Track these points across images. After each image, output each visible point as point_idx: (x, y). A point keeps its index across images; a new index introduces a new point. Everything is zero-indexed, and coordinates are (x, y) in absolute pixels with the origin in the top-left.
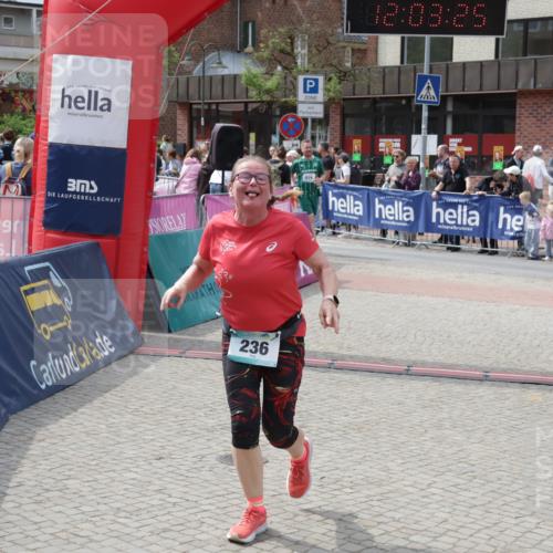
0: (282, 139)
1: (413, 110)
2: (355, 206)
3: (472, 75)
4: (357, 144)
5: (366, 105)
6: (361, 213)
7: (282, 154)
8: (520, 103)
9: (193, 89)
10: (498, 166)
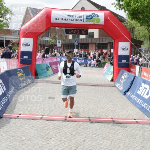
0: (55, 50)
1: (74, 45)
3: (82, 40)
5: (67, 45)
7: (55, 52)
8: (89, 44)
9: (41, 42)
10: (86, 54)
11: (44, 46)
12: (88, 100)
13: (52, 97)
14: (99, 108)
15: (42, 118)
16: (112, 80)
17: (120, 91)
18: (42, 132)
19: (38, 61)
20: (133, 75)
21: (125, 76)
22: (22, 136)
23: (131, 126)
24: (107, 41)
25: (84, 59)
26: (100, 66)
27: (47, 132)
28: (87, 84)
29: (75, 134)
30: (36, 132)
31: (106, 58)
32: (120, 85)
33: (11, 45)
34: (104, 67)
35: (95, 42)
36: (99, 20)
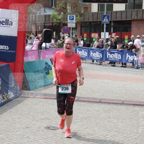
1: (102, 25)
2: (85, 53)
3: (119, 15)
4: (85, 35)
6: (86, 55)
8: (133, 23)
12: (124, 134)
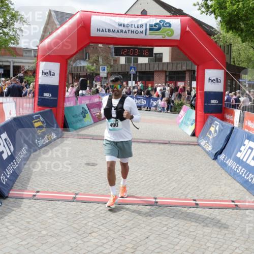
1: (129, 75)
3: (143, 66)
7: (96, 86)
8: (155, 73)
9: (73, 70)
10: (150, 89)
11: (79, 77)
12: (152, 168)
13: (93, 163)
14: (172, 182)
15: (75, 198)
16: (194, 135)
17: (207, 152)
18: (75, 222)
19: (68, 101)
20: (230, 125)
21: (216, 127)
22: (41, 228)
23: (226, 213)
24: (184, 68)
25: (146, 97)
26: (173, 110)
27: (85, 222)
28: (152, 141)
29: (132, 227)
30: (66, 222)
31: (183, 97)
32: (208, 143)
33: (22, 75)
34: (179, 112)
35: (164, 70)
36: (172, 32)
